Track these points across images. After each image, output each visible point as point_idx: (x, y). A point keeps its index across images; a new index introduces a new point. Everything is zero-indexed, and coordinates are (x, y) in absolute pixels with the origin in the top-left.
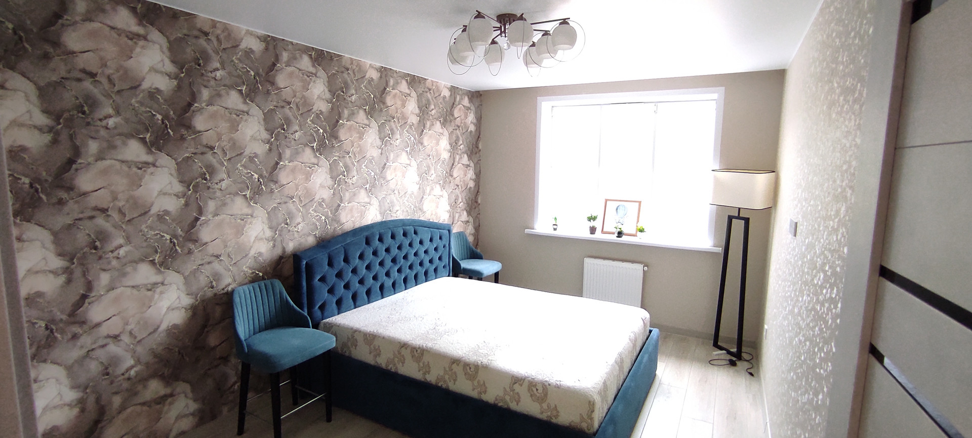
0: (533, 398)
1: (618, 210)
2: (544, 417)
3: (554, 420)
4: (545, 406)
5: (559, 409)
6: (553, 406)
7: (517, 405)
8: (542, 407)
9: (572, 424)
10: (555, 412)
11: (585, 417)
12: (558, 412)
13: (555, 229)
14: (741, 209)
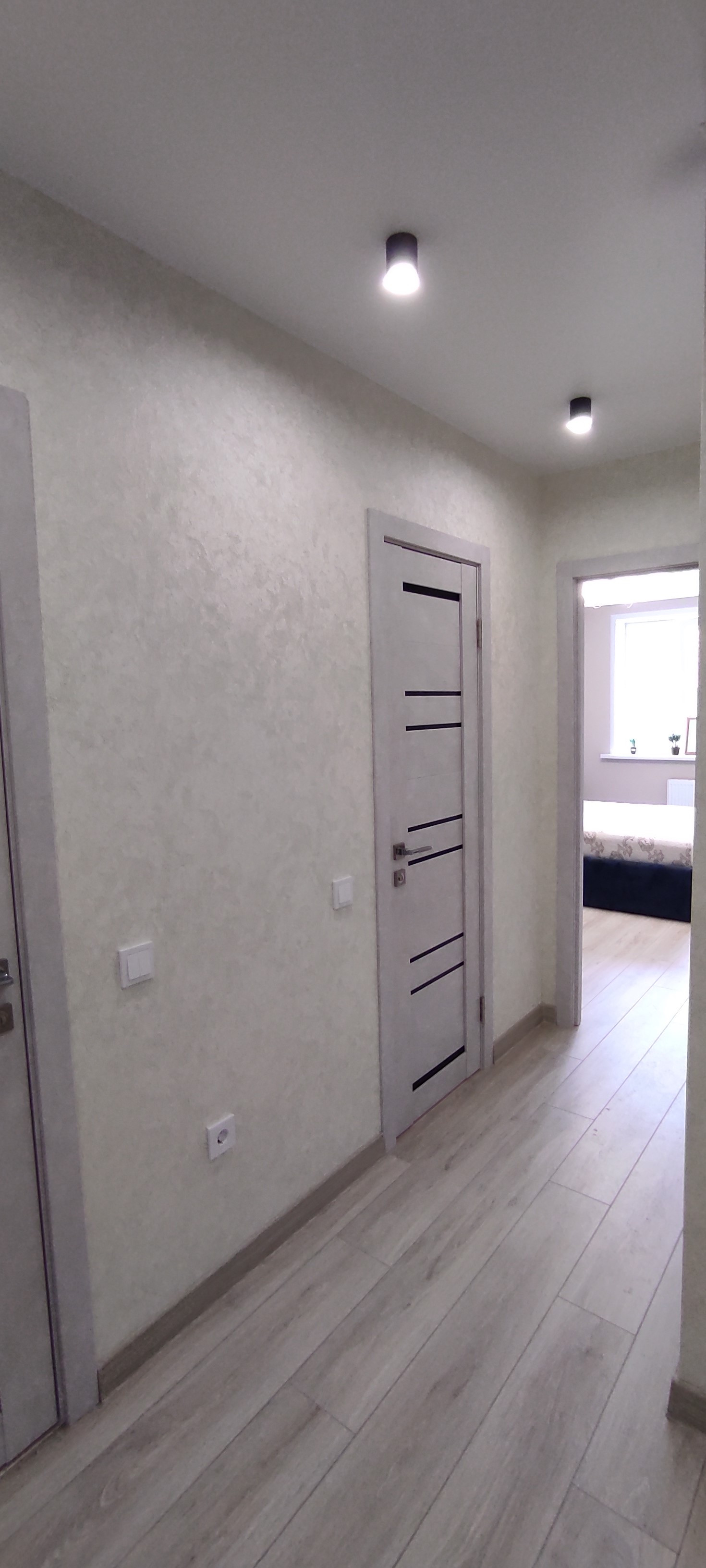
0: (643, 848)
2: (652, 861)
3: (660, 863)
4: (652, 852)
5: (664, 853)
6: (658, 852)
7: (630, 856)
8: (650, 854)
9: (674, 863)
11: (685, 855)
13: (633, 753)
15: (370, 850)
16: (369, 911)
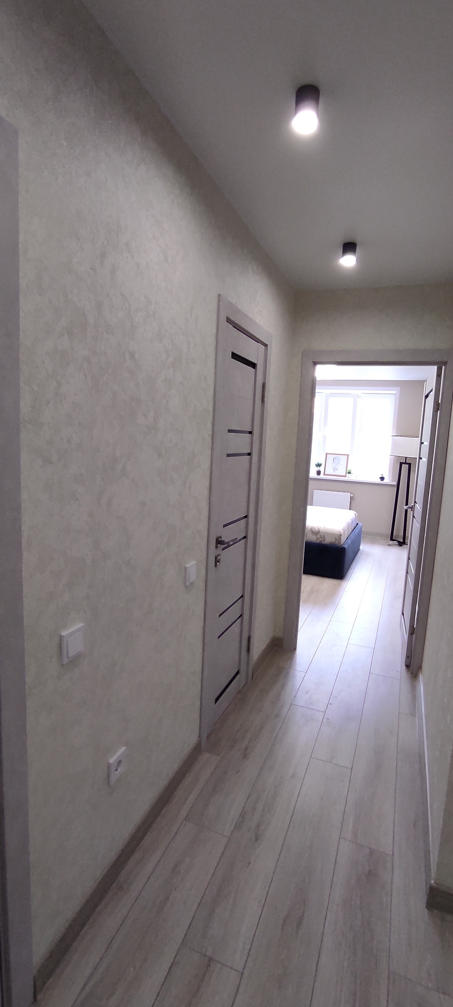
0: (313, 534)
1: (334, 460)
2: (318, 541)
3: (323, 543)
4: (319, 536)
6: (322, 536)
8: (317, 537)
9: (331, 543)
10: (324, 538)
11: (338, 539)
12: (325, 538)
14: (407, 458)
15: (205, 541)
16: (202, 585)
